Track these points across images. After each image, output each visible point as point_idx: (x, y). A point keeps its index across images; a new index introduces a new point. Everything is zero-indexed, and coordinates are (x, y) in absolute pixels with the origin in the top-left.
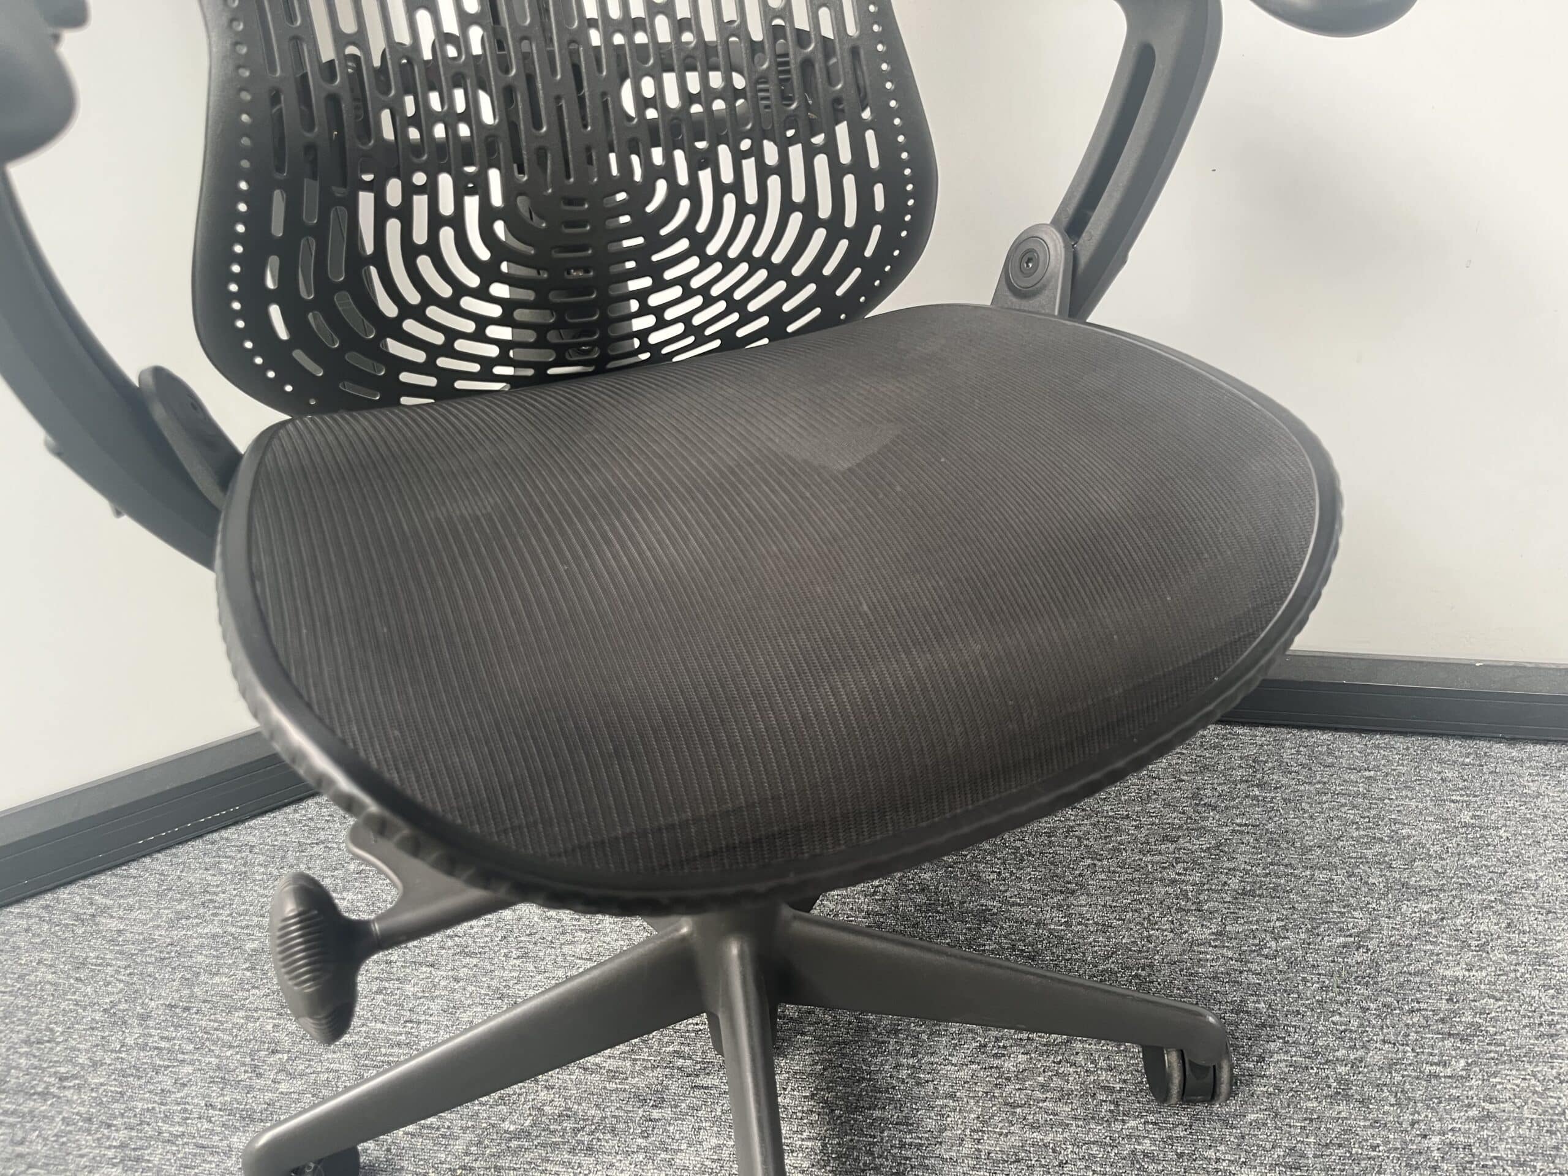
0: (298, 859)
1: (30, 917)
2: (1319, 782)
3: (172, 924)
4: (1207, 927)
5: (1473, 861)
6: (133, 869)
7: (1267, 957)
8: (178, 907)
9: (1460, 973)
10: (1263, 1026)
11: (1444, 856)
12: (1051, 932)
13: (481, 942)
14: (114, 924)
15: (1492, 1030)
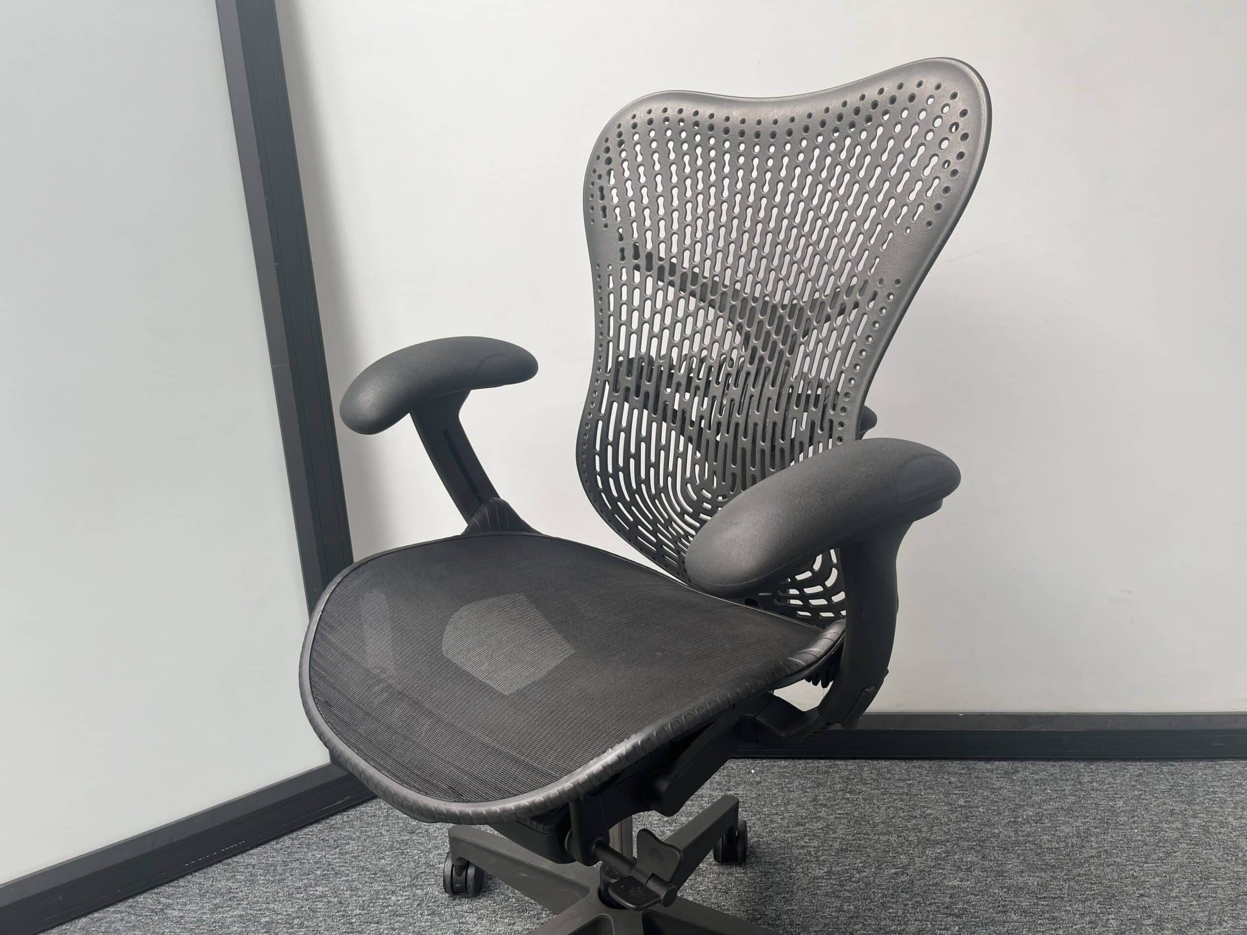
0: (284, 870)
1: (122, 912)
2: (882, 788)
3: (213, 911)
4: (821, 869)
5: (965, 825)
6: (181, 882)
7: (854, 882)
8: (215, 902)
9: (956, 883)
10: (852, 917)
11: (949, 823)
12: (736, 878)
13: (405, 908)
14: (176, 913)
15: (973, 911)
